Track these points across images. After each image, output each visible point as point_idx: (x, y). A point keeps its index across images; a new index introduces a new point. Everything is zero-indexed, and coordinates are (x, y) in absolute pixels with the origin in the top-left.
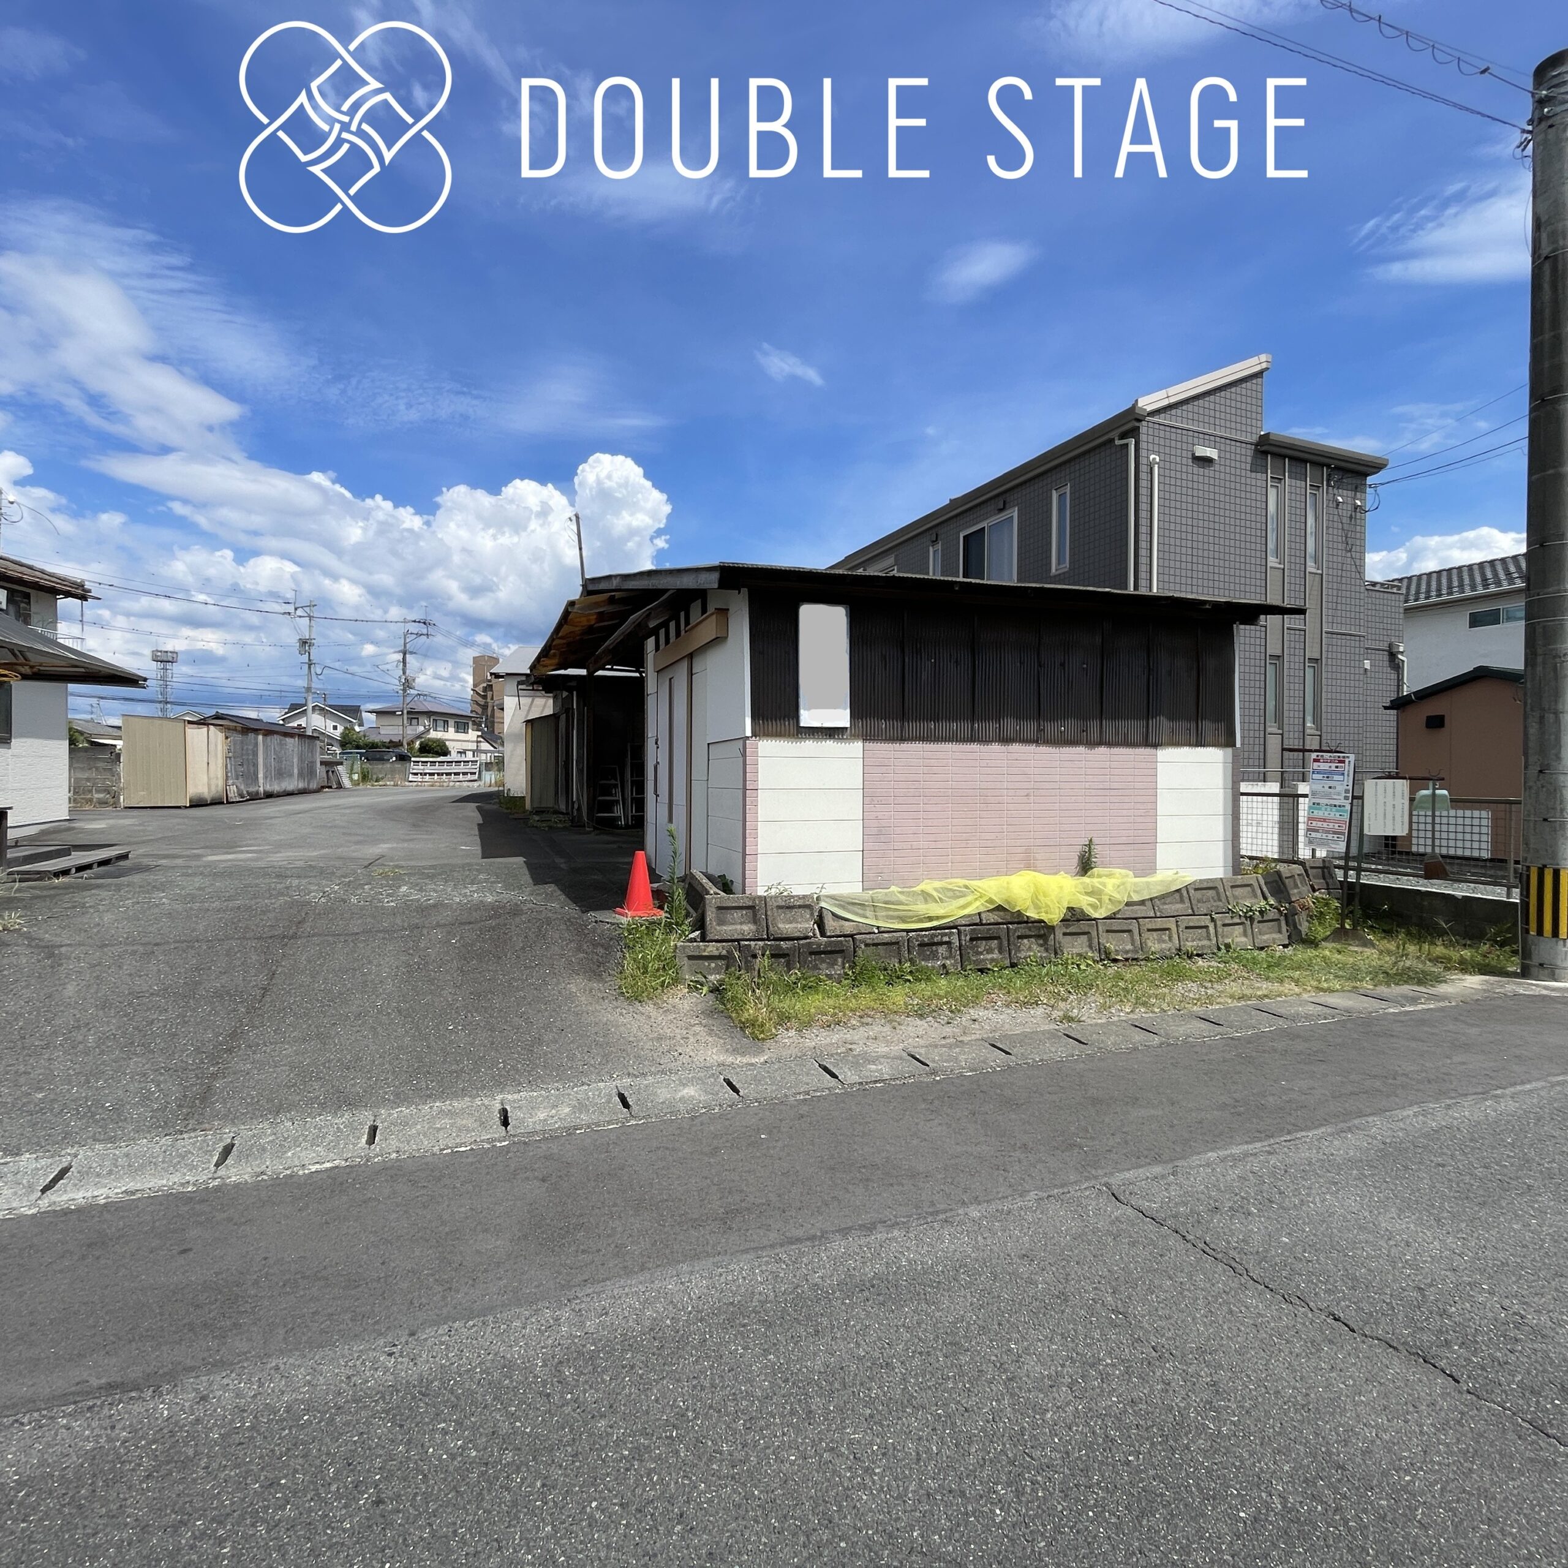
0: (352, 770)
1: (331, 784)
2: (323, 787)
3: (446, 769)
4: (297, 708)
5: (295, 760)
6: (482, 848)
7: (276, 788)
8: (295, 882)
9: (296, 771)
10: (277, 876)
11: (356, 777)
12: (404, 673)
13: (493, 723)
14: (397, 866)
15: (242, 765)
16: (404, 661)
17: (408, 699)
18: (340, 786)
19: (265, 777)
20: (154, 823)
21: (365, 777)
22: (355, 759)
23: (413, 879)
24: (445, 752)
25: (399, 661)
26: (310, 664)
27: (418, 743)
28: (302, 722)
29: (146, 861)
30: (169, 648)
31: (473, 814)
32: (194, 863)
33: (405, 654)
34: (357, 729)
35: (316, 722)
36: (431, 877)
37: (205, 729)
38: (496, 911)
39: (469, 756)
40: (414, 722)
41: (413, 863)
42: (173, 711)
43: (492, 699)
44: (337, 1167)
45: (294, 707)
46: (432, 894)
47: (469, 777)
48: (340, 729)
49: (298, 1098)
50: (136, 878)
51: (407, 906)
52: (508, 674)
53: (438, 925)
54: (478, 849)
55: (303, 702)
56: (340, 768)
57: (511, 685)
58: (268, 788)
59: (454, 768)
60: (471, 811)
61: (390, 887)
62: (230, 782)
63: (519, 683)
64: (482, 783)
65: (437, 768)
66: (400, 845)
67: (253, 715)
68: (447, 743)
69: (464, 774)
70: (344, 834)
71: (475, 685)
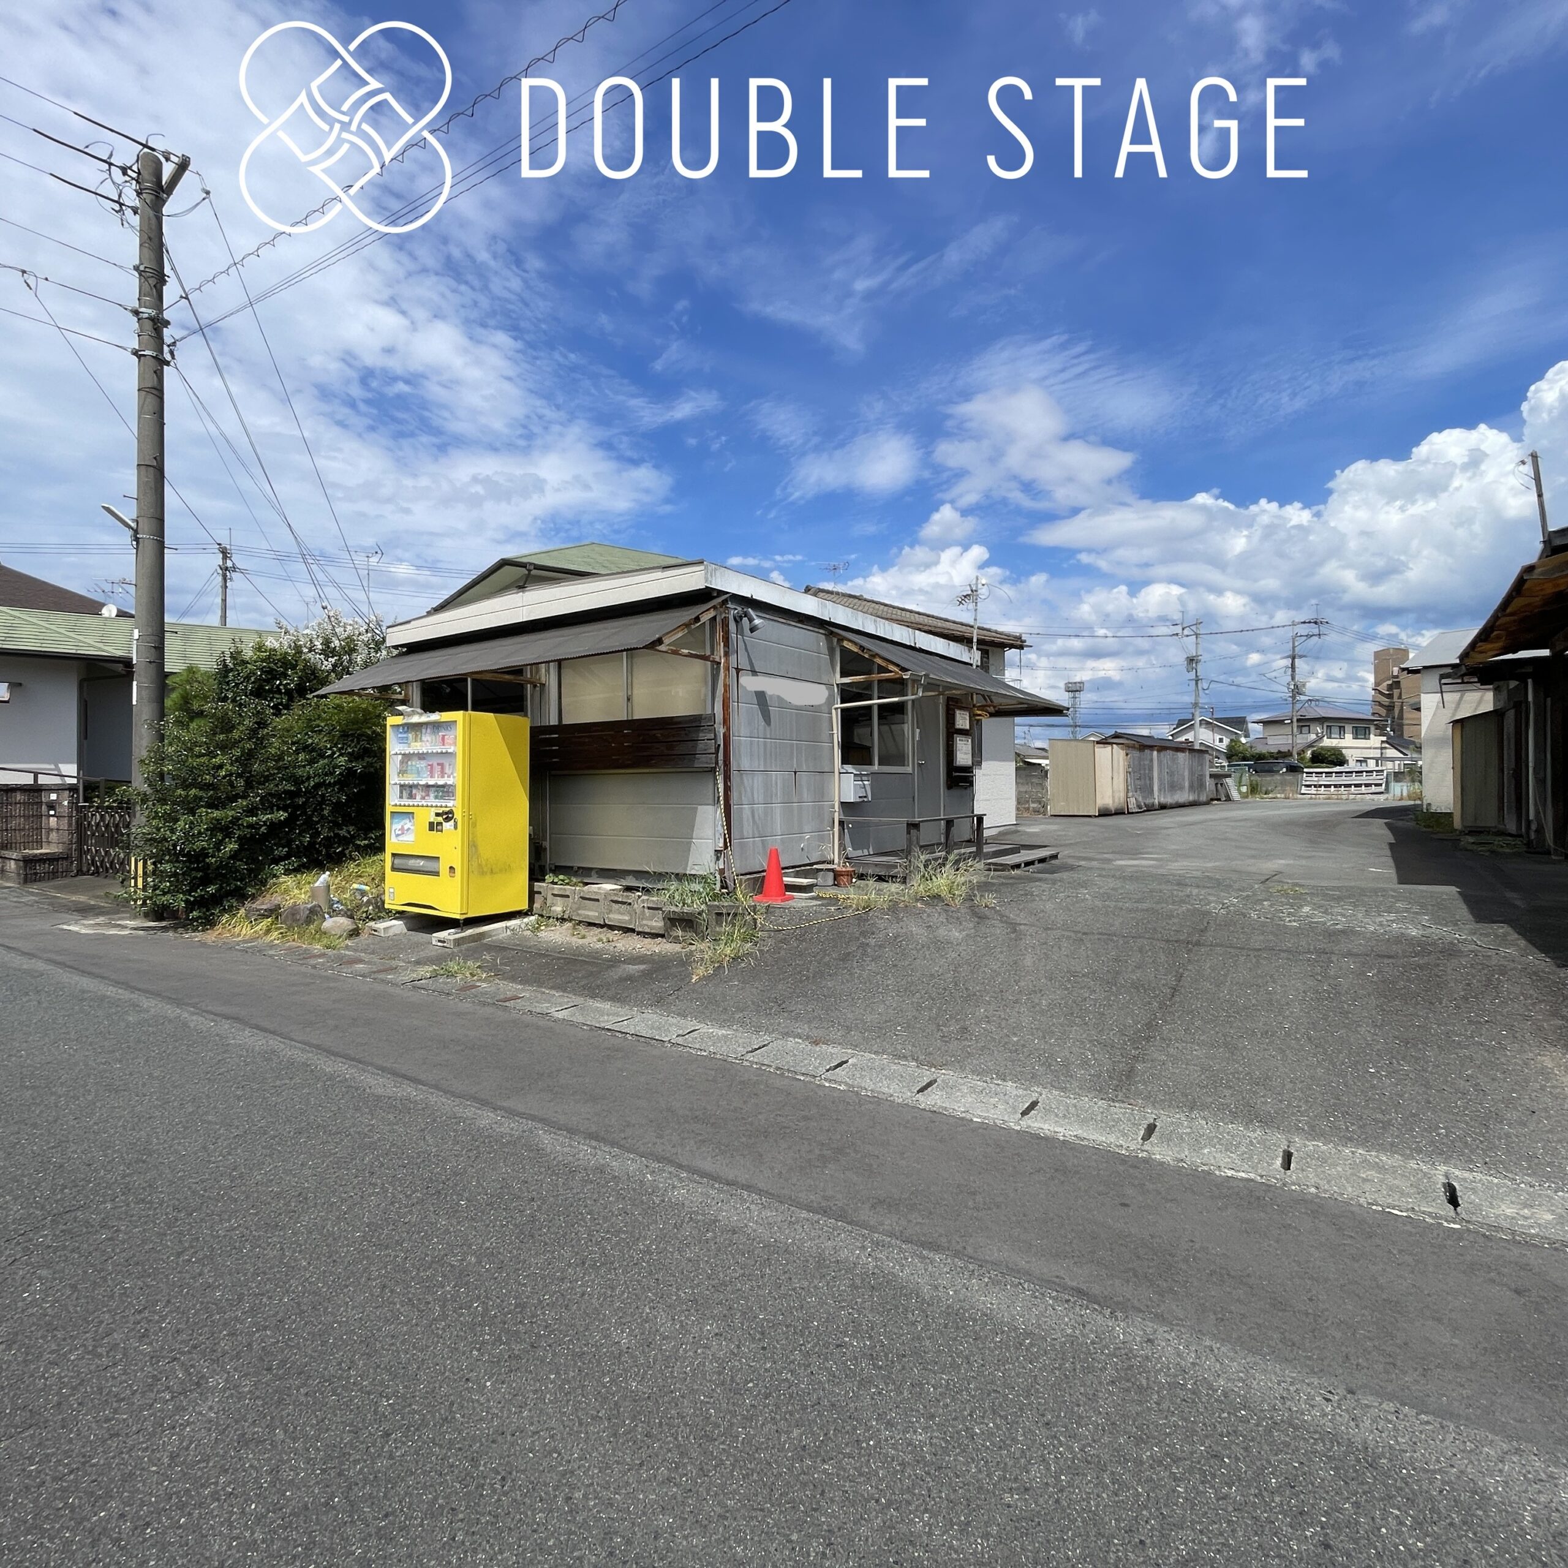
0: (1240, 782)
1: (1221, 797)
2: (1212, 800)
3: (1344, 780)
4: (1185, 724)
5: (1186, 773)
6: (1397, 872)
7: (1169, 800)
8: (1195, 891)
9: (1187, 784)
10: (1179, 884)
11: (1244, 789)
12: (1293, 678)
13: (1401, 726)
14: (1297, 885)
15: (1139, 779)
16: (1293, 667)
17: (1298, 706)
18: (1228, 799)
19: (1160, 790)
20: (1072, 829)
21: (1254, 789)
22: (1243, 770)
23: (1316, 900)
24: (1342, 762)
25: (1287, 667)
26: (1197, 680)
27: (1309, 752)
28: (1190, 736)
29: (1070, 861)
30: (1077, 679)
31: (1383, 832)
32: (1106, 866)
33: (1293, 658)
34: (1243, 740)
35: (1204, 736)
36: (1339, 899)
37: (1109, 748)
38: (1423, 947)
39: (1372, 764)
40: (1305, 730)
41: (1312, 883)
42: (1081, 733)
43: (1400, 697)
44: (1252, 1180)
45: (1181, 723)
46: (1340, 917)
47: (1373, 789)
48: (1226, 741)
49: (1210, 1100)
50: (1065, 875)
51: (1310, 928)
52: (1425, 668)
53: (1349, 954)
54: (1391, 872)
55: (1190, 717)
56: (1228, 780)
57: (1432, 680)
58: (1163, 800)
59: (1354, 779)
60: (1379, 827)
61: (1292, 906)
62: (1130, 794)
63: (1442, 677)
64: (1390, 796)
65: (1333, 780)
66: (1297, 863)
67: (1145, 732)
68: (1344, 751)
69: (1367, 785)
70: (1236, 847)
71: (1377, 684)
